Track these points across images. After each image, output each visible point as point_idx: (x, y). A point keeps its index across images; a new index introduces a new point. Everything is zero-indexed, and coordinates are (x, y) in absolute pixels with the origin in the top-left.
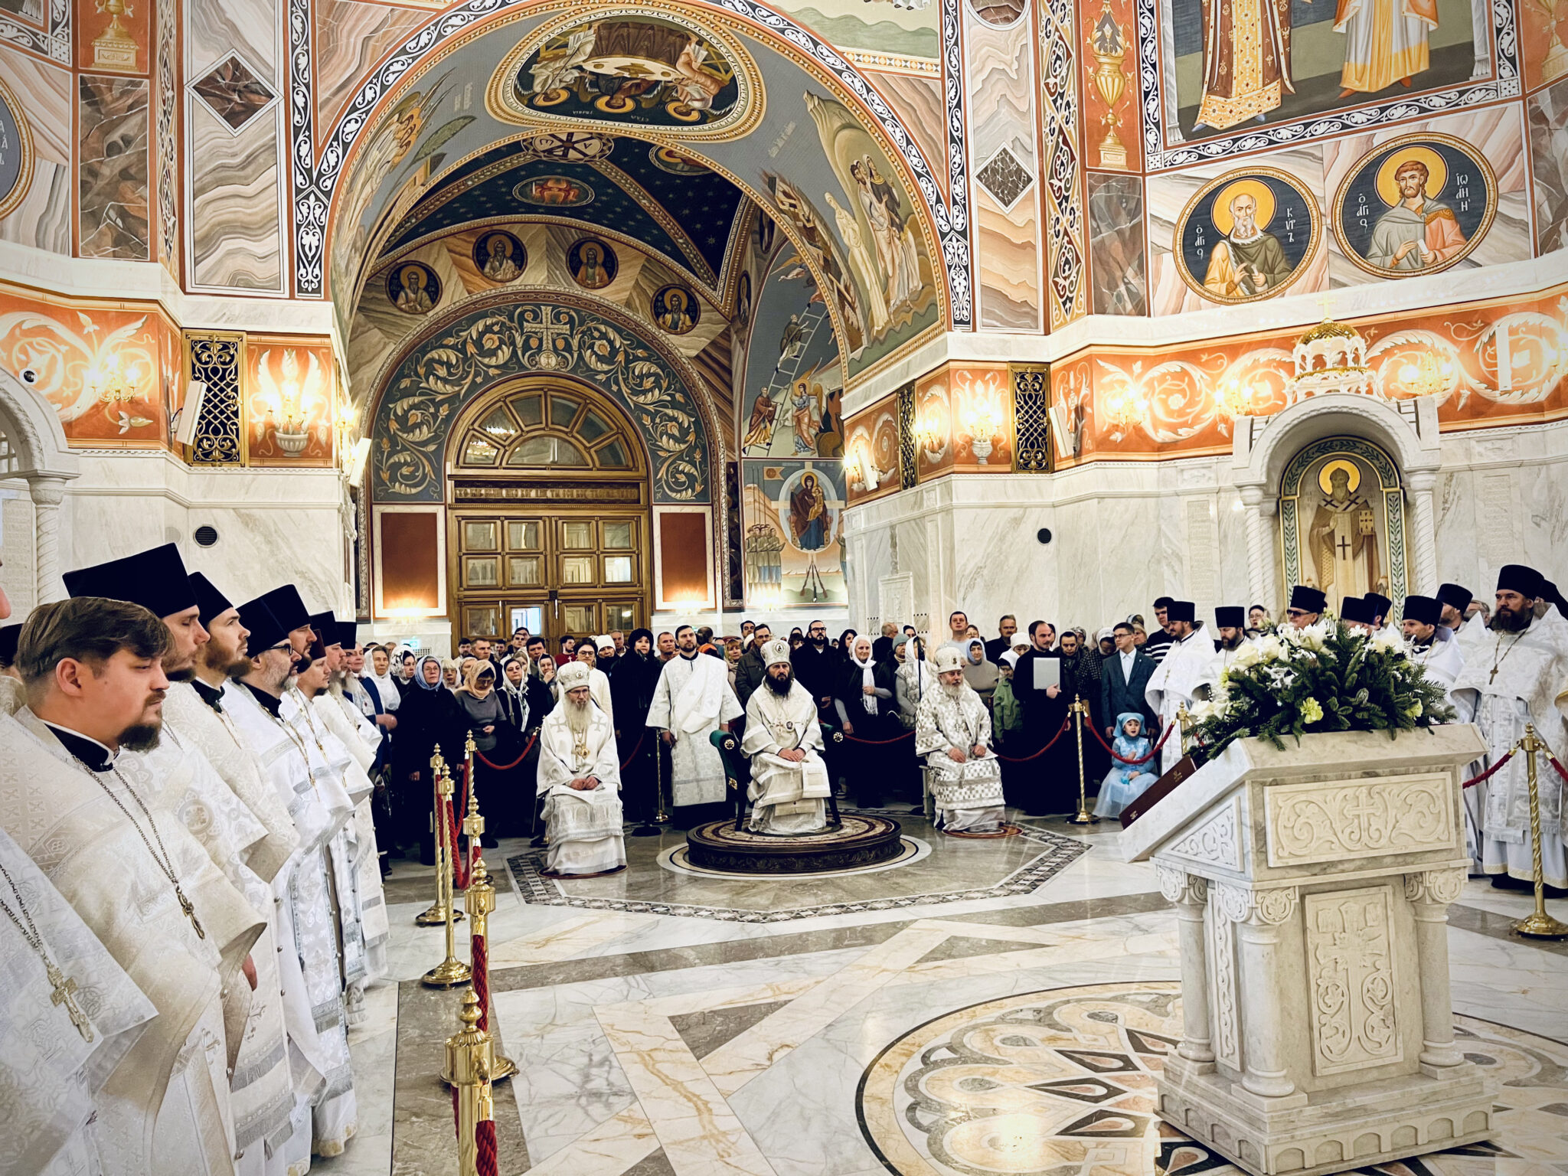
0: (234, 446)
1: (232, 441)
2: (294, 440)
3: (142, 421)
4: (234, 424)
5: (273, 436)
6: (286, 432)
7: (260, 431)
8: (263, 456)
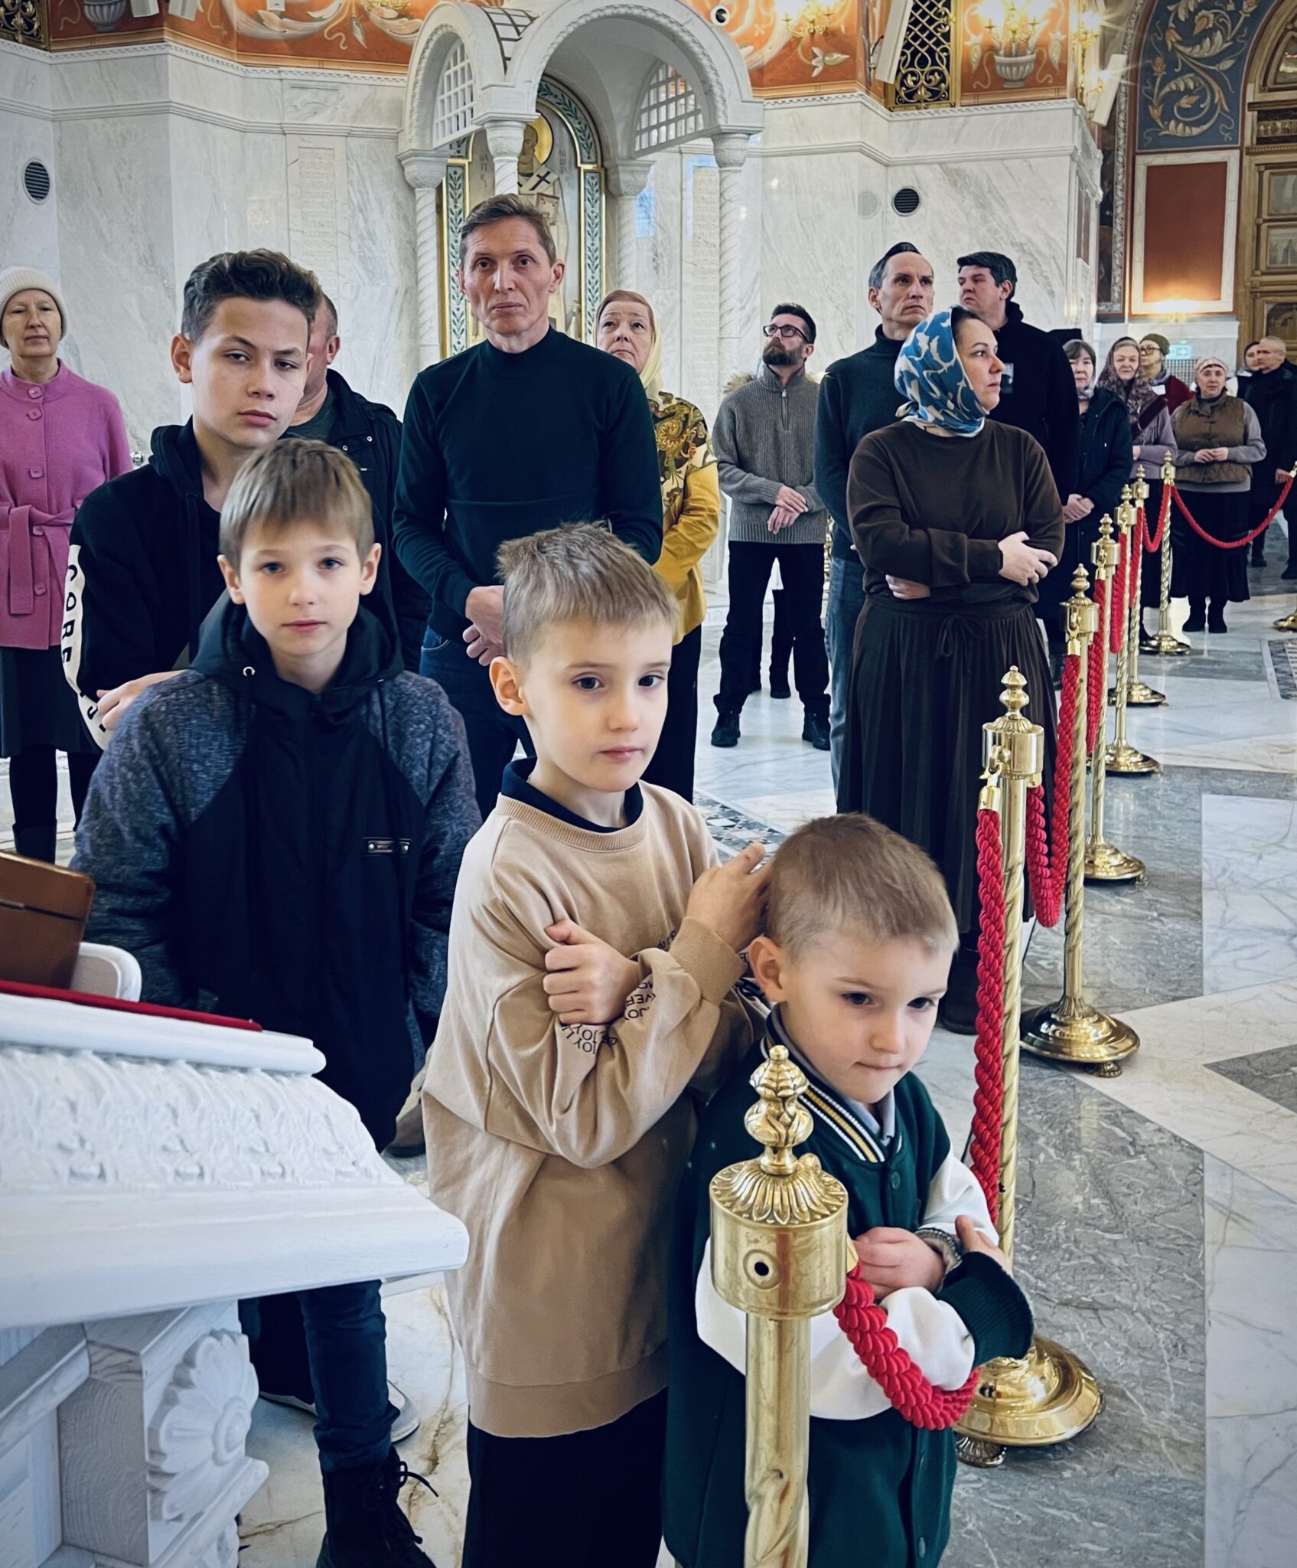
0: (943, 80)
1: (941, 73)
2: (1017, 65)
3: (838, 57)
4: (945, 50)
5: (991, 62)
6: (1009, 54)
7: (975, 56)
8: (979, 89)
